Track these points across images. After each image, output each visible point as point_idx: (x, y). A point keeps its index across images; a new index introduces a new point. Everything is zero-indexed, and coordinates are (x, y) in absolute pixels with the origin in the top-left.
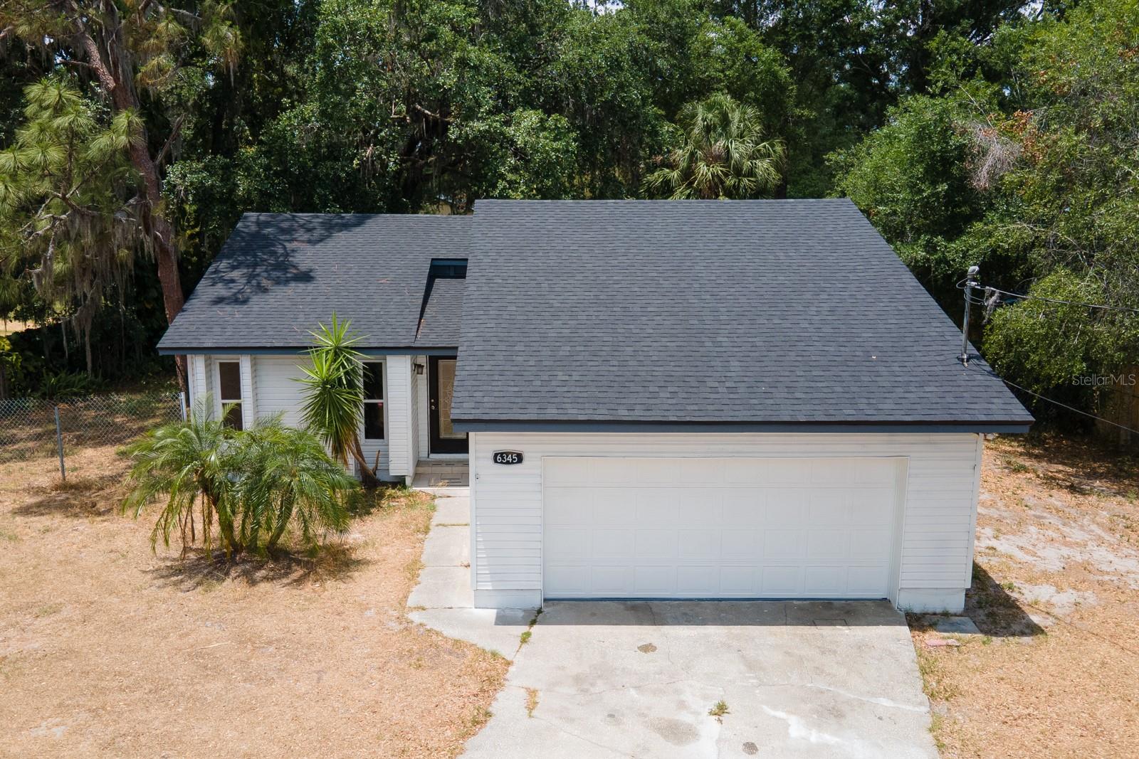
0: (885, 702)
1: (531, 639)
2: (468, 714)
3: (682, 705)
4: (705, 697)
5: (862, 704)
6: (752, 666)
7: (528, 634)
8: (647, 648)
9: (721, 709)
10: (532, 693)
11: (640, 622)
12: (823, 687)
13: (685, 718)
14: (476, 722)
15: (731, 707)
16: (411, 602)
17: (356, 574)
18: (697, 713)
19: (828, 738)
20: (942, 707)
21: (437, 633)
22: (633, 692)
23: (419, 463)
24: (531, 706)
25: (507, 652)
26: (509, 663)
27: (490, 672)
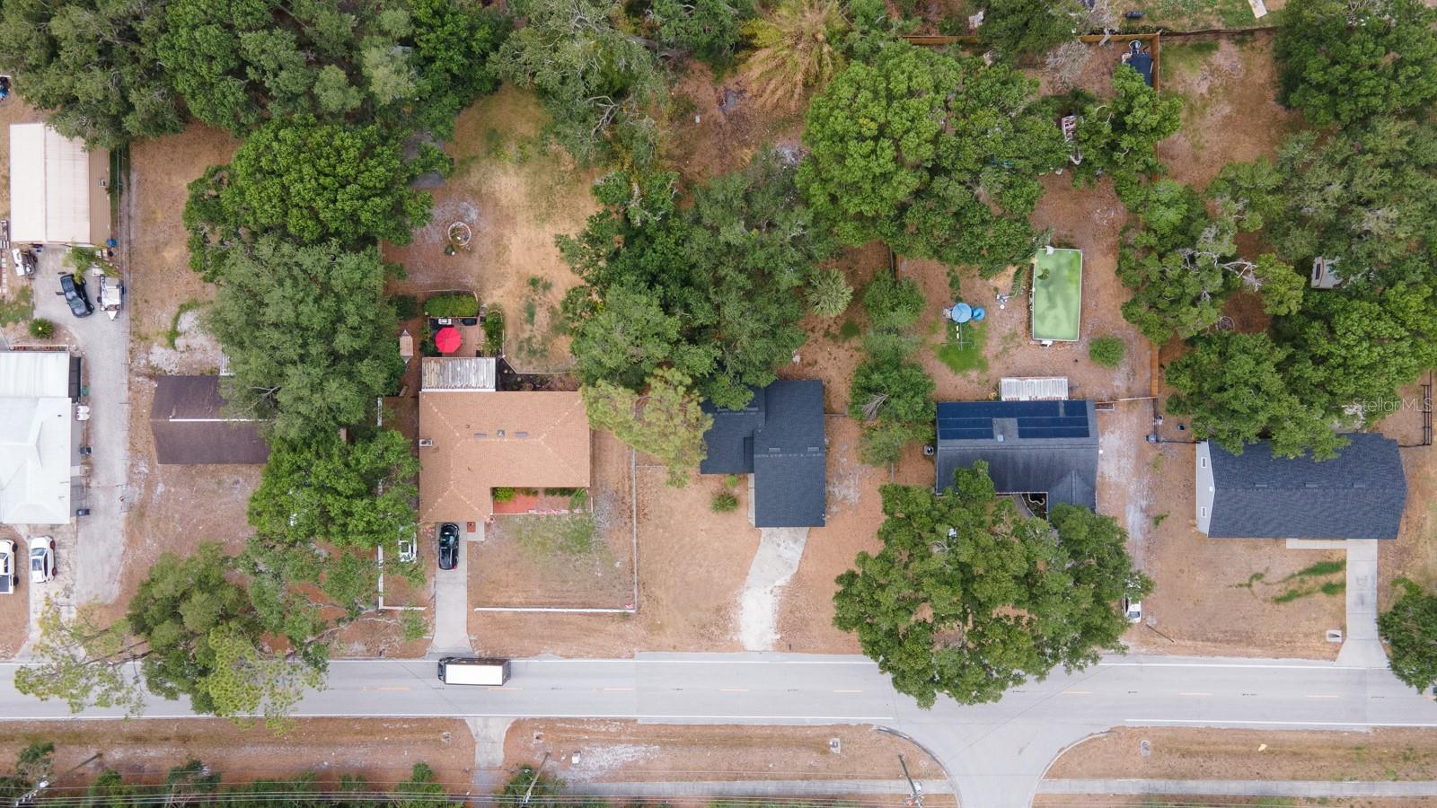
19: (791, 548)
27: (760, 534)
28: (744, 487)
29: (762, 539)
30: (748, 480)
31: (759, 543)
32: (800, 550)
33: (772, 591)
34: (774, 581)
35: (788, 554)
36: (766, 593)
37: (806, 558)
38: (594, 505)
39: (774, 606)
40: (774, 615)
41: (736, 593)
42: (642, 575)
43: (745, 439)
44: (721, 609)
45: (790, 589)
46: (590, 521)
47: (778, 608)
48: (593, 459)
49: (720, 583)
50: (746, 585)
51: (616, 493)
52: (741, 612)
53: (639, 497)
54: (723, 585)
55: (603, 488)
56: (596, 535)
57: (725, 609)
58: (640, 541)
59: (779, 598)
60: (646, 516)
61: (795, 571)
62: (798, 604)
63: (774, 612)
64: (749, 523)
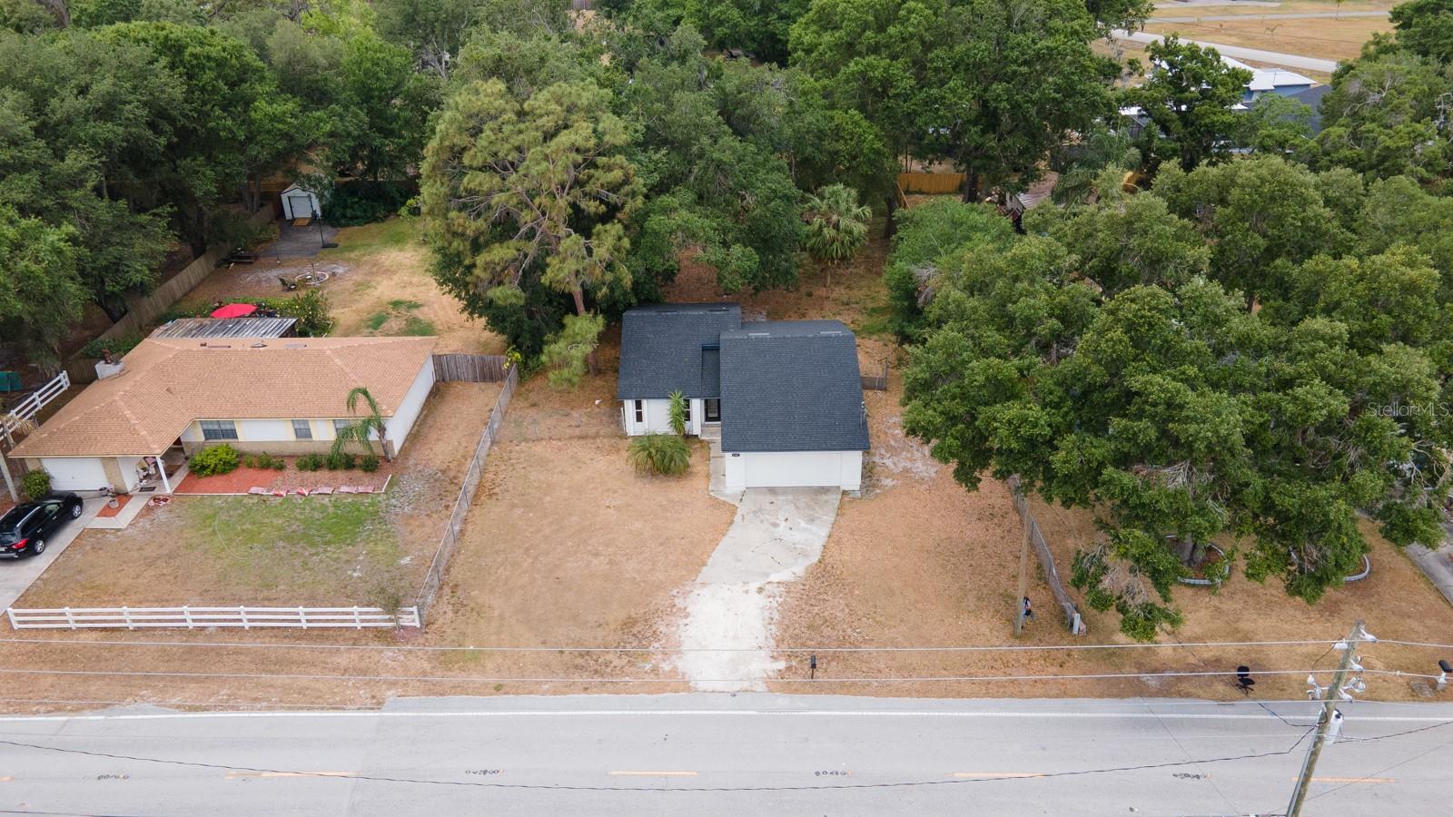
0: (826, 517)
1: (743, 500)
2: (729, 521)
3: (778, 518)
4: (784, 516)
5: (820, 517)
6: (797, 508)
7: (741, 499)
8: (772, 503)
9: (787, 519)
10: (743, 516)
11: (771, 495)
12: (812, 513)
13: (778, 521)
14: (731, 523)
15: (789, 519)
16: (709, 489)
17: (692, 477)
18: (781, 520)
20: (839, 517)
21: (719, 499)
22: (767, 515)
23: (702, 426)
24: (743, 519)
25: (737, 504)
26: (737, 508)
27: (733, 510)
28: (702, 457)
29: (737, 518)
30: (710, 449)
32: (824, 532)
33: (760, 590)
34: (767, 575)
35: (797, 537)
36: (747, 592)
37: (838, 542)
38: (390, 485)
39: (767, 613)
40: (769, 627)
41: (674, 592)
42: (457, 574)
43: (704, 349)
44: (634, 622)
45: (807, 587)
46: (372, 505)
47: (776, 616)
48: (414, 437)
49: (638, 580)
50: (698, 580)
51: (443, 472)
52: (685, 621)
53: (487, 475)
54: (644, 582)
55: (420, 468)
56: (376, 522)
57: (646, 621)
58: (470, 528)
59: (780, 600)
60: (494, 497)
61: (815, 560)
62: (826, 614)
63: (768, 621)
64: (711, 498)
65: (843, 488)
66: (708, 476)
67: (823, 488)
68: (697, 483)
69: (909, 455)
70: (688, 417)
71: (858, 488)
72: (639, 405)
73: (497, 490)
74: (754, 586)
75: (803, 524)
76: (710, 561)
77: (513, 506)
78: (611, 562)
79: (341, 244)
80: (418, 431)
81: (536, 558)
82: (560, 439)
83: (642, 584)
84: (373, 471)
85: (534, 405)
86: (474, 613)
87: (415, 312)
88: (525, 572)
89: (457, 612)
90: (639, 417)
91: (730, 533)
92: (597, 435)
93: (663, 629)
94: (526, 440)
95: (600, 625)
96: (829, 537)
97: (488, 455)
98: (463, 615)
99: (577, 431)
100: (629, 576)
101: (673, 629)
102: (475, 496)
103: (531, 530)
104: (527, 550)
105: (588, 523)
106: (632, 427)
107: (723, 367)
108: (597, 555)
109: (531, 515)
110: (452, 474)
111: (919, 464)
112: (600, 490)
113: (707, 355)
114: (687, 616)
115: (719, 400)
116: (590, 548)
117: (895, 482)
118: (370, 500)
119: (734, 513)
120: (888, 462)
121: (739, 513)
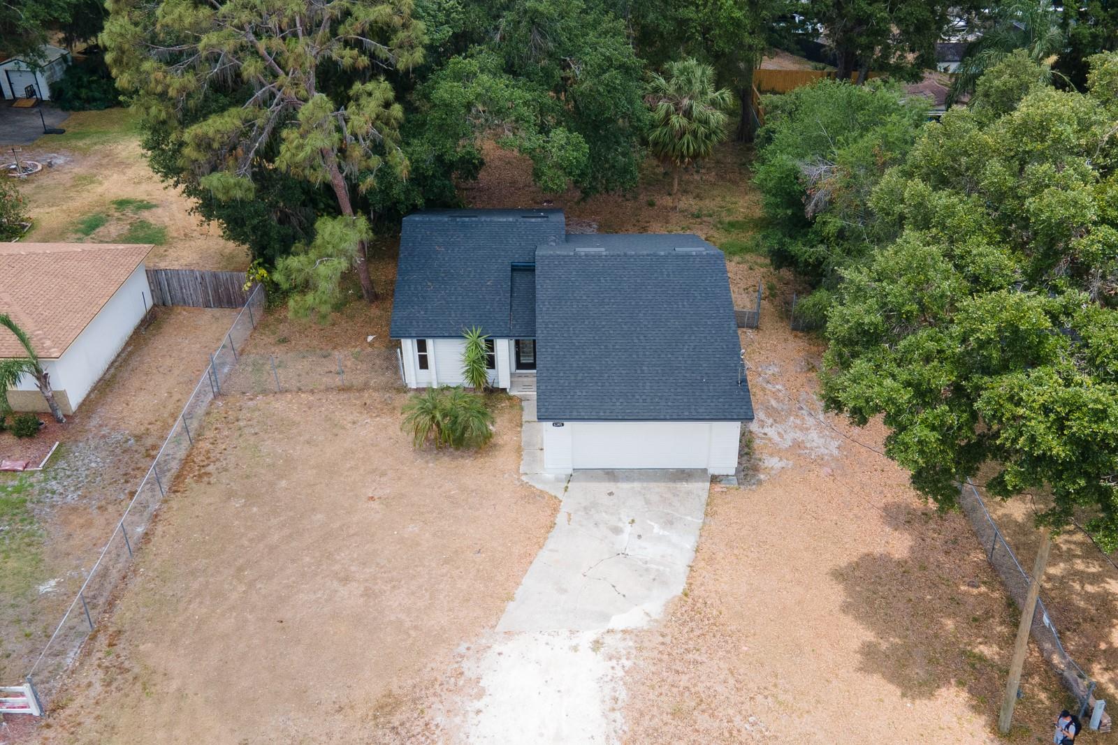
0: (689, 518)
1: (569, 490)
2: (548, 523)
3: (620, 519)
4: (628, 517)
5: (681, 518)
6: (648, 502)
7: (567, 487)
8: (611, 494)
9: (633, 521)
10: (569, 515)
11: (609, 481)
12: (670, 511)
13: (621, 525)
14: (551, 527)
15: (636, 521)
16: (521, 471)
17: (497, 453)
18: (624, 523)
19: (666, 533)
20: (709, 518)
21: (534, 487)
22: (604, 514)
23: (512, 375)
24: (569, 520)
25: (560, 496)
26: (561, 501)
27: (554, 506)
28: (511, 421)
29: (561, 518)
30: (522, 409)
31: (552, 525)
32: (689, 543)
33: (597, 645)
34: (606, 617)
35: (649, 551)
36: (575, 649)
37: (711, 560)
38: (55, 458)
39: (607, 689)
40: (612, 716)
41: (462, 649)
42: (125, 611)
43: (515, 269)
44: (398, 704)
45: (668, 639)
46: (18, 490)
47: (623, 694)
48: (106, 386)
49: (408, 624)
50: (499, 628)
51: (138, 438)
52: (478, 704)
53: (201, 444)
54: (416, 628)
55: (105, 431)
56: (17, 519)
57: (414, 701)
58: (160, 529)
59: (628, 664)
60: (206, 479)
61: (678, 589)
62: (700, 688)
63: (609, 703)
64: (523, 484)
65: (712, 471)
66: (519, 450)
67: (682, 471)
68: (502, 460)
69: (798, 422)
70: (491, 363)
71: (732, 472)
72: (422, 346)
73: (211, 468)
74: (588, 636)
75: (657, 529)
76: (519, 593)
77: (230, 495)
78: (368, 594)
79: (70, 130)
80: (114, 376)
81: (251, 585)
82: (312, 392)
83: (413, 633)
84: (30, 436)
85: (284, 341)
86: (138, 686)
87: (146, 215)
88: (232, 608)
89: (109, 684)
90: (424, 363)
91: (550, 544)
92: (365, 387)
93: (439, 719)
94: (264, 392)
95: (341, 709)
96: (697, 551)
97: (208, 414)
98: (119, 689)
99: (338, 381)
100: (393, 618)
101: (458, 720)
102: (178, 477)
103: (251, 535)
104: (240, 569)
105: (337, 525)
106: (413, 376)
107: (540, 295)
108: (346, 580)
109: (255, 509)
110: (149, 442)
111: (814, 434)
112: (361, 471)
113: (518, 276)
114: (480, 695)
115: (534, 341)
116: (336, 567)
117: (782, 464)
118: (16, 483)
119: (556, 510)
120: (771, 432)
121: (564, 509)
